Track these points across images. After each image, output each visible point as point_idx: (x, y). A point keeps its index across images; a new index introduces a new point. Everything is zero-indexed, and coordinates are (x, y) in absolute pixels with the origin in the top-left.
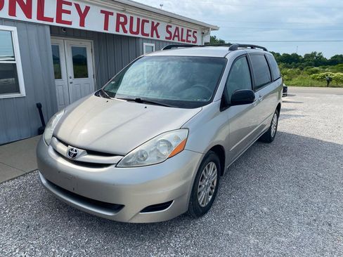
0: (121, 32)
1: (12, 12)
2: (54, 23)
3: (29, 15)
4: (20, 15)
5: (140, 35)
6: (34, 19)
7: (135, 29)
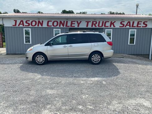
0: (94, 27)
1: (60, 26)
2: (70, 27)
3: (63, 26)
4: (62, 26)
5: (103, 27)
6: (65, 27)
7: (101, 25)
